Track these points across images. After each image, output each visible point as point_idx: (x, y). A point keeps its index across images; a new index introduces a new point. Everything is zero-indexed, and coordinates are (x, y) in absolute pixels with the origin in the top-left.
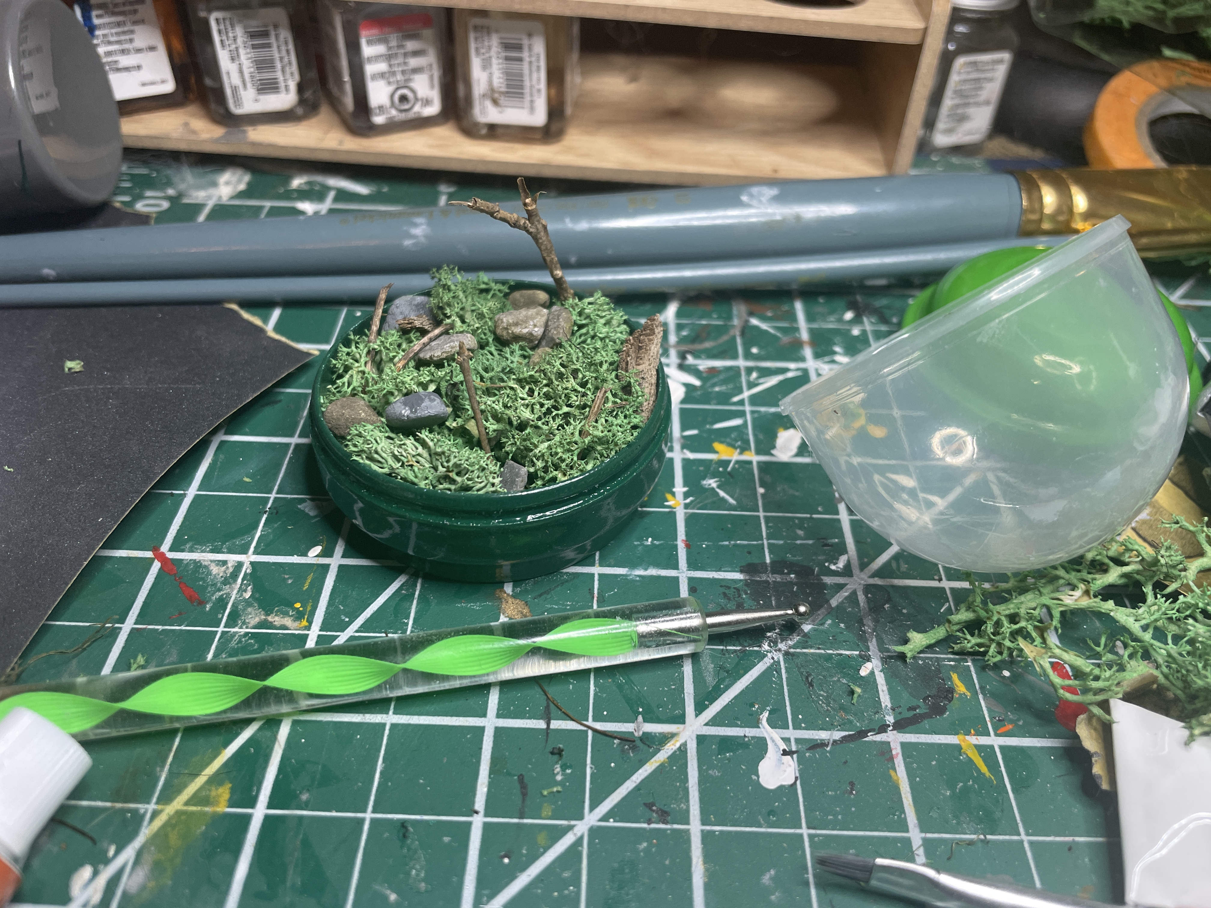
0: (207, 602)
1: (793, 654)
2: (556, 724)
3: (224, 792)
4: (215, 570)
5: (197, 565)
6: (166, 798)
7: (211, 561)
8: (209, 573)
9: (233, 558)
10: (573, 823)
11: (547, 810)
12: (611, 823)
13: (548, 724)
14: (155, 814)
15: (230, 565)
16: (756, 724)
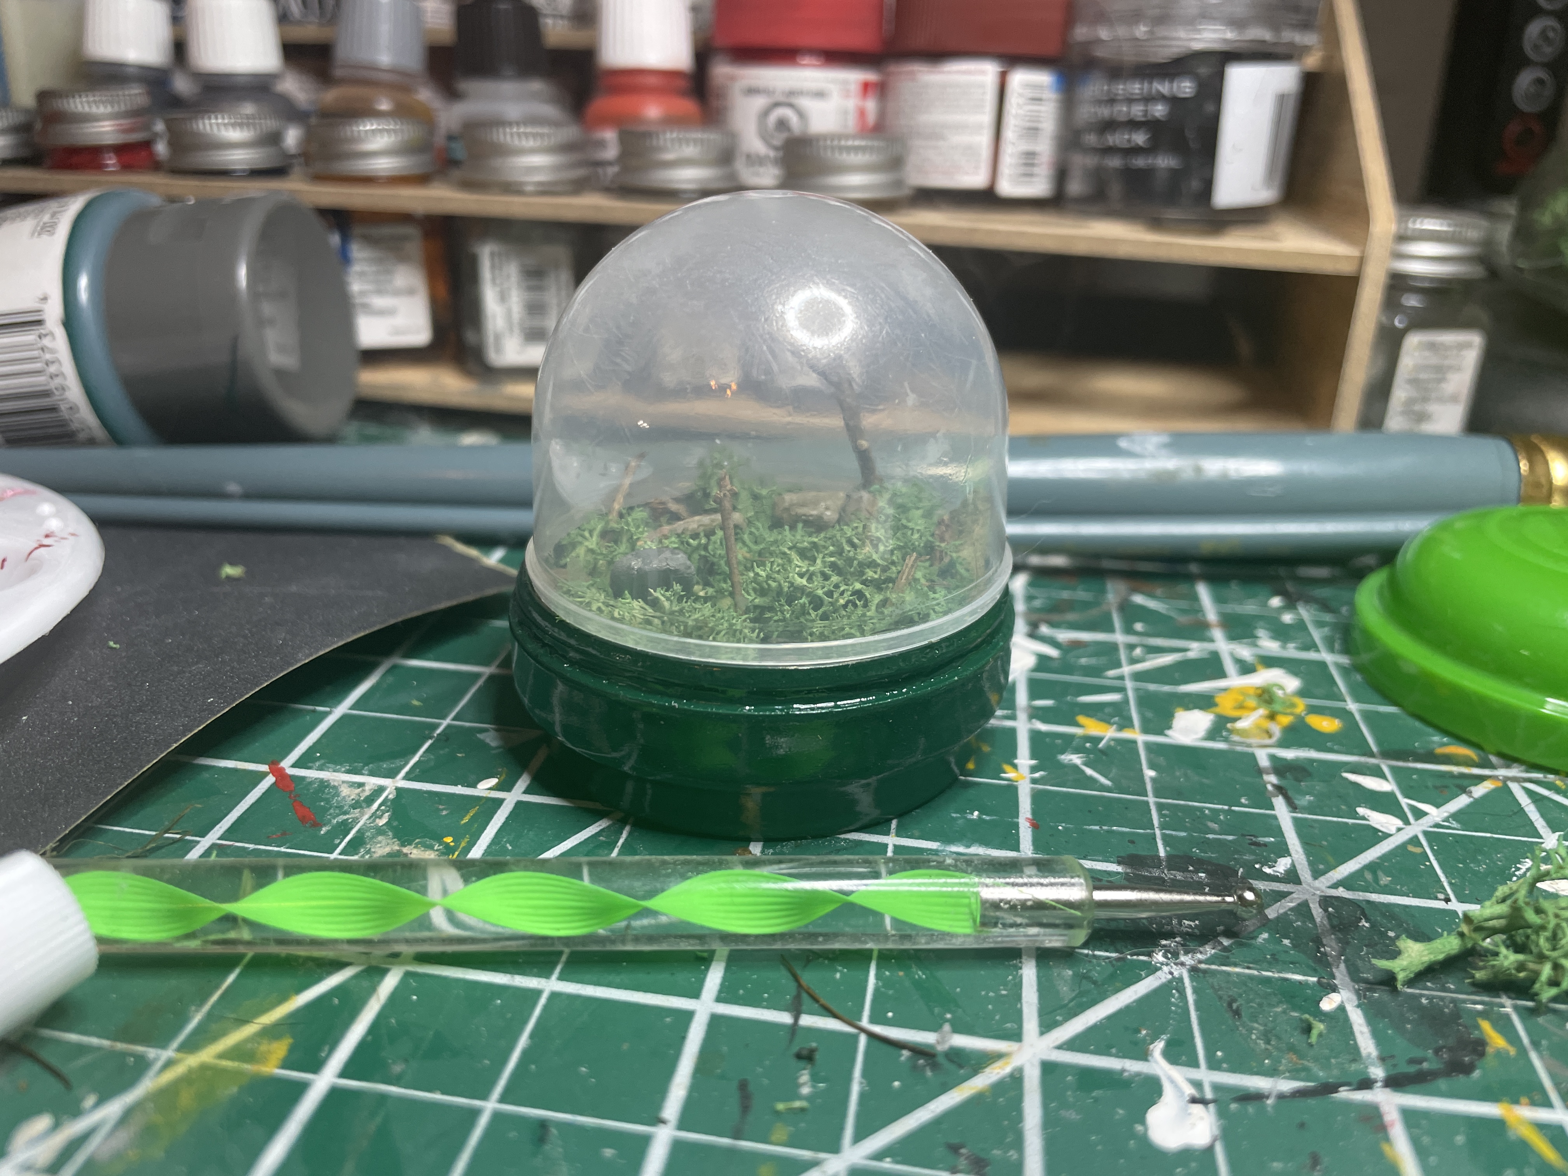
0: (325, 825)
1: (1205, 972)
2: (806, 1020)
3: (280, 1049)
4: (345, 791)
5: (324, 785)
6: (191, 1046)
7: (343, 782)
8: (337, 794)
9: (373, 782)
10: (822, 1155)
11: (781, 1132)
12: (887, 1165)
13: (796, 1018)
14: (169, 1064)
15: (367, 788)
16: (1144, 1056)
